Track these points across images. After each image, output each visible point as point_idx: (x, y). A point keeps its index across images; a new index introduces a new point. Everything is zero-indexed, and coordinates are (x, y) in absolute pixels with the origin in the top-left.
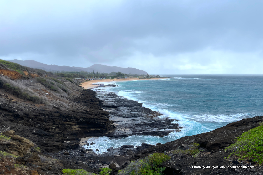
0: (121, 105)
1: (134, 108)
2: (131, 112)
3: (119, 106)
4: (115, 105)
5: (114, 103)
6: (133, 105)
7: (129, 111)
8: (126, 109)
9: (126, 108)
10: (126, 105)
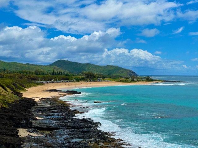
0: (62, 126)
1: (80, 131)
2: (72, 138)
3: (59, 127)
4: (53, 125)
5: (53, 122)
6: (82, 126)
7: (69, 137)
8: (66, 133)
9: (68, 131)
10: (70, 126)
